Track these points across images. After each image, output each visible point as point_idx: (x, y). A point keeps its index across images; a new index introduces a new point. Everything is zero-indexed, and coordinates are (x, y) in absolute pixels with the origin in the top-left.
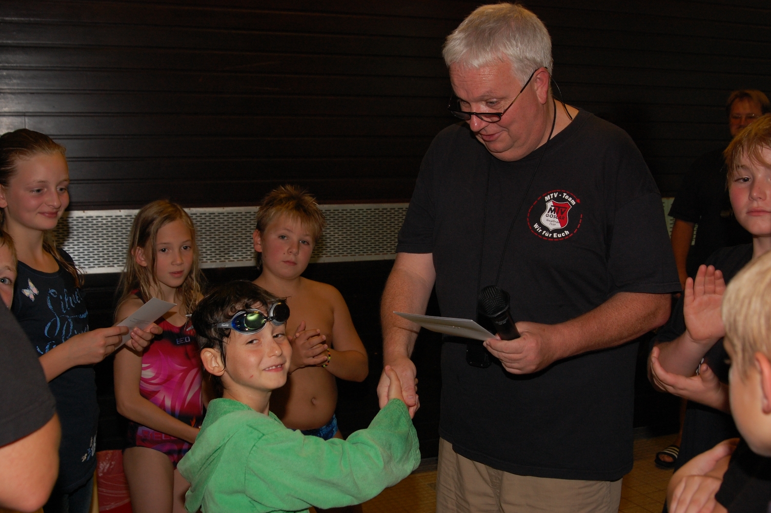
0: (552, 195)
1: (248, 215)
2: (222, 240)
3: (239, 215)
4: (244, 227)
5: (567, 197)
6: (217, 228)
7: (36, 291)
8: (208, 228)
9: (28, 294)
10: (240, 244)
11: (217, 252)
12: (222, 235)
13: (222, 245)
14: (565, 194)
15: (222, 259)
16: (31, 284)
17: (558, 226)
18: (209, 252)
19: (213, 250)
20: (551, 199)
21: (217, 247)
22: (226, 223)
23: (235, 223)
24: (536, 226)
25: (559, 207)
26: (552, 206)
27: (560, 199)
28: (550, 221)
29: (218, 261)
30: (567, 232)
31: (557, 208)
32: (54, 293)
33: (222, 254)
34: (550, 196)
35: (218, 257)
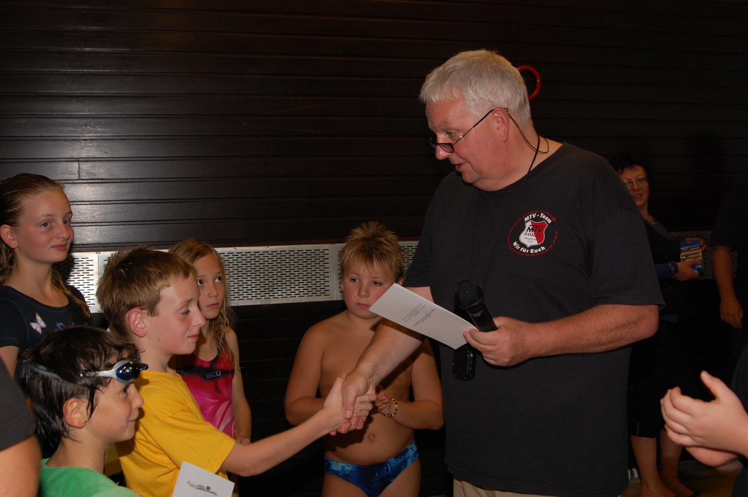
0: (531, 216)
1: (292, 253)
2: (267, 277)
3: (283, 254)
4: (288, 265)
5: (544, 217)
6: (262, 266)
7: (43, 324)
8: (253, 266)
9: (36, 327)
10: (284, 281)
11: (262, 289)
12: (266, 273)
13: (267, 282)
14: (542, 214)
15: (267, 296)
16: (38, 318)
17: (535, 243)
18: (254, 290)
19: (258, 287)
20: (530, 219)
21: (262, 285)
22: (270, 261)
23: (279, 261)
24: (515, 244)
25: (537, 226)
26: (530, 225)
27: (538, 219)
28: (528, 239)
29: (263, 298)
30: (543, 248)
31: (535, 227)
32: (61, 326)
33: (267, 291)
34: (529, 217)
35: (263, 294)
